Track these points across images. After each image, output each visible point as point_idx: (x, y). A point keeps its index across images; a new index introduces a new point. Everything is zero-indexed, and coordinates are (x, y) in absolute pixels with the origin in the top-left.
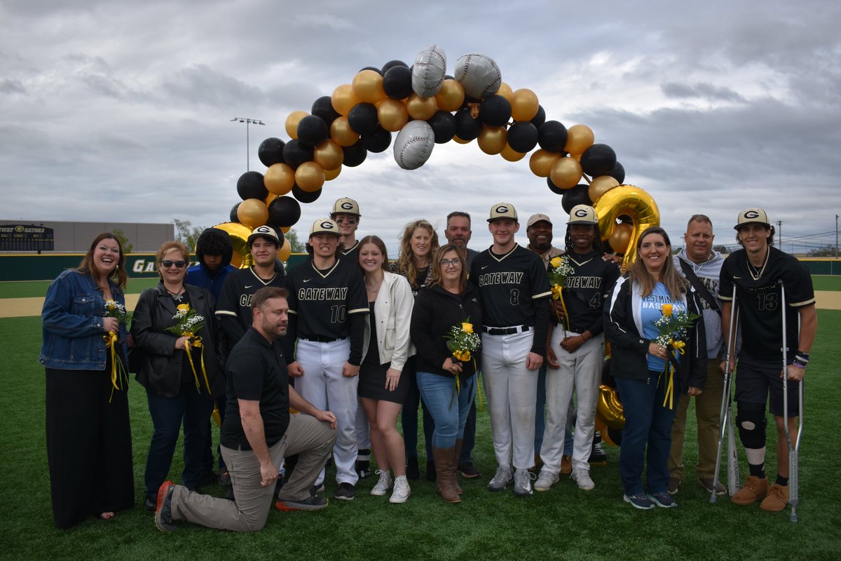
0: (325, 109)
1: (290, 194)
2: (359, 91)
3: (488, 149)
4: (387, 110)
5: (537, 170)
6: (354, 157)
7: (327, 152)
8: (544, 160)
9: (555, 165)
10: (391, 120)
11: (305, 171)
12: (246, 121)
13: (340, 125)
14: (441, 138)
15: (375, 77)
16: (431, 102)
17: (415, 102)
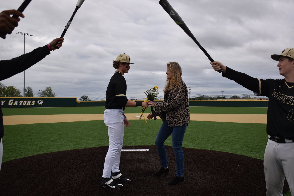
12: (24, 34)
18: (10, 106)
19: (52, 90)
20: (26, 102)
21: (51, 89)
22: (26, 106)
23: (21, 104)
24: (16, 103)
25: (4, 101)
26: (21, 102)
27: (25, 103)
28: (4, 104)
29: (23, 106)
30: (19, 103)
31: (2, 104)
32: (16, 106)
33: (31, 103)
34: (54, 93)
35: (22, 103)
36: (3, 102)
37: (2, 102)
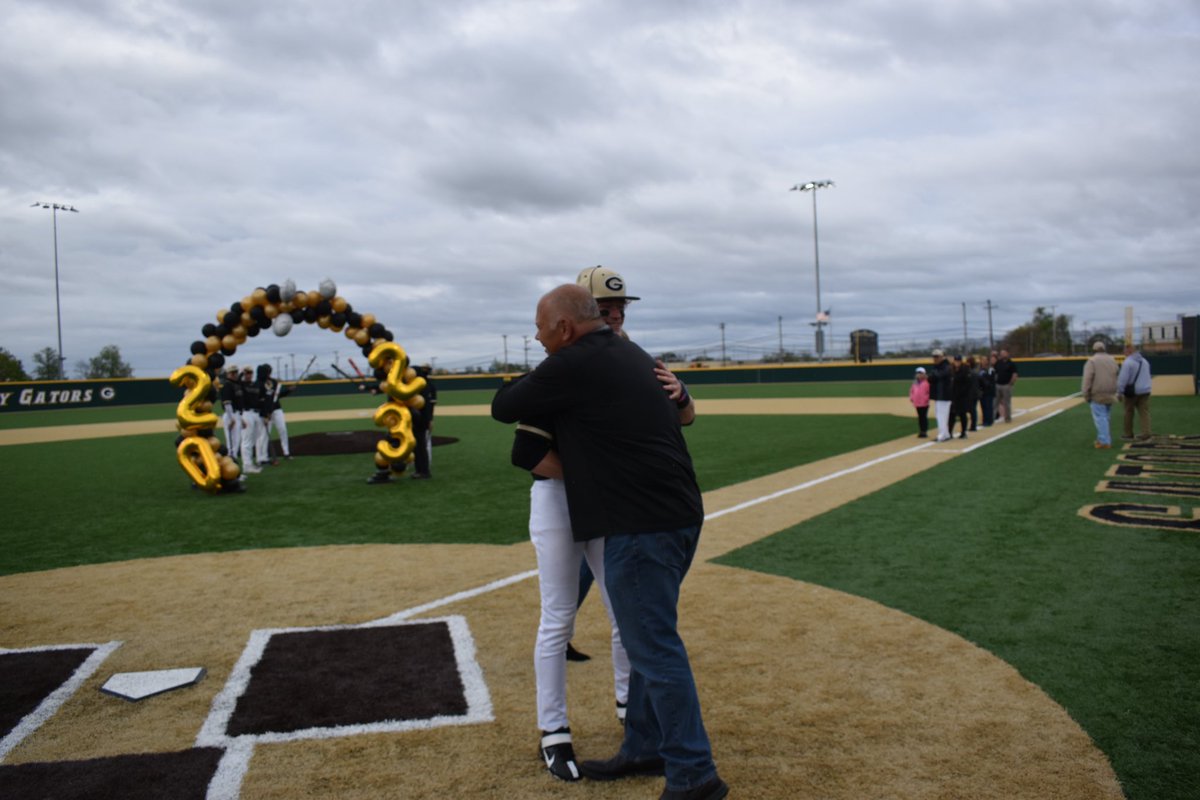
0: (237, 309)
1: (220, 352)
2: (255, 300)
3: (323, 326)
4: (269, 309)
5: (350, 337)
6: (253, 332)
7: (239, 330)
8: (351, 331)
9: (355, 333)
10: (271, 313)
11: (227, 340)
12: (51, 207)
13: (245, 316)
14: (297, 321)
15: (262, 293)
16: (291, 304)
17: (283, 305)
18: (25, 408)
19: (121, 353)
20: (68, 393)
21: (117, 352)
22: (69, 405)
23: (53, 400)
24: (41, 398)
25: (8, 395)
26: (54, 394)
27: (64, 397)
28: (8, 401)
29: (59, 405)
30: (48, 398)
31: (3, 403)
32: (40, 407)
33: (83, 396)
34: (128, 365)
35: (58, 398)
36: (4, 397)
37: (2, 395)
